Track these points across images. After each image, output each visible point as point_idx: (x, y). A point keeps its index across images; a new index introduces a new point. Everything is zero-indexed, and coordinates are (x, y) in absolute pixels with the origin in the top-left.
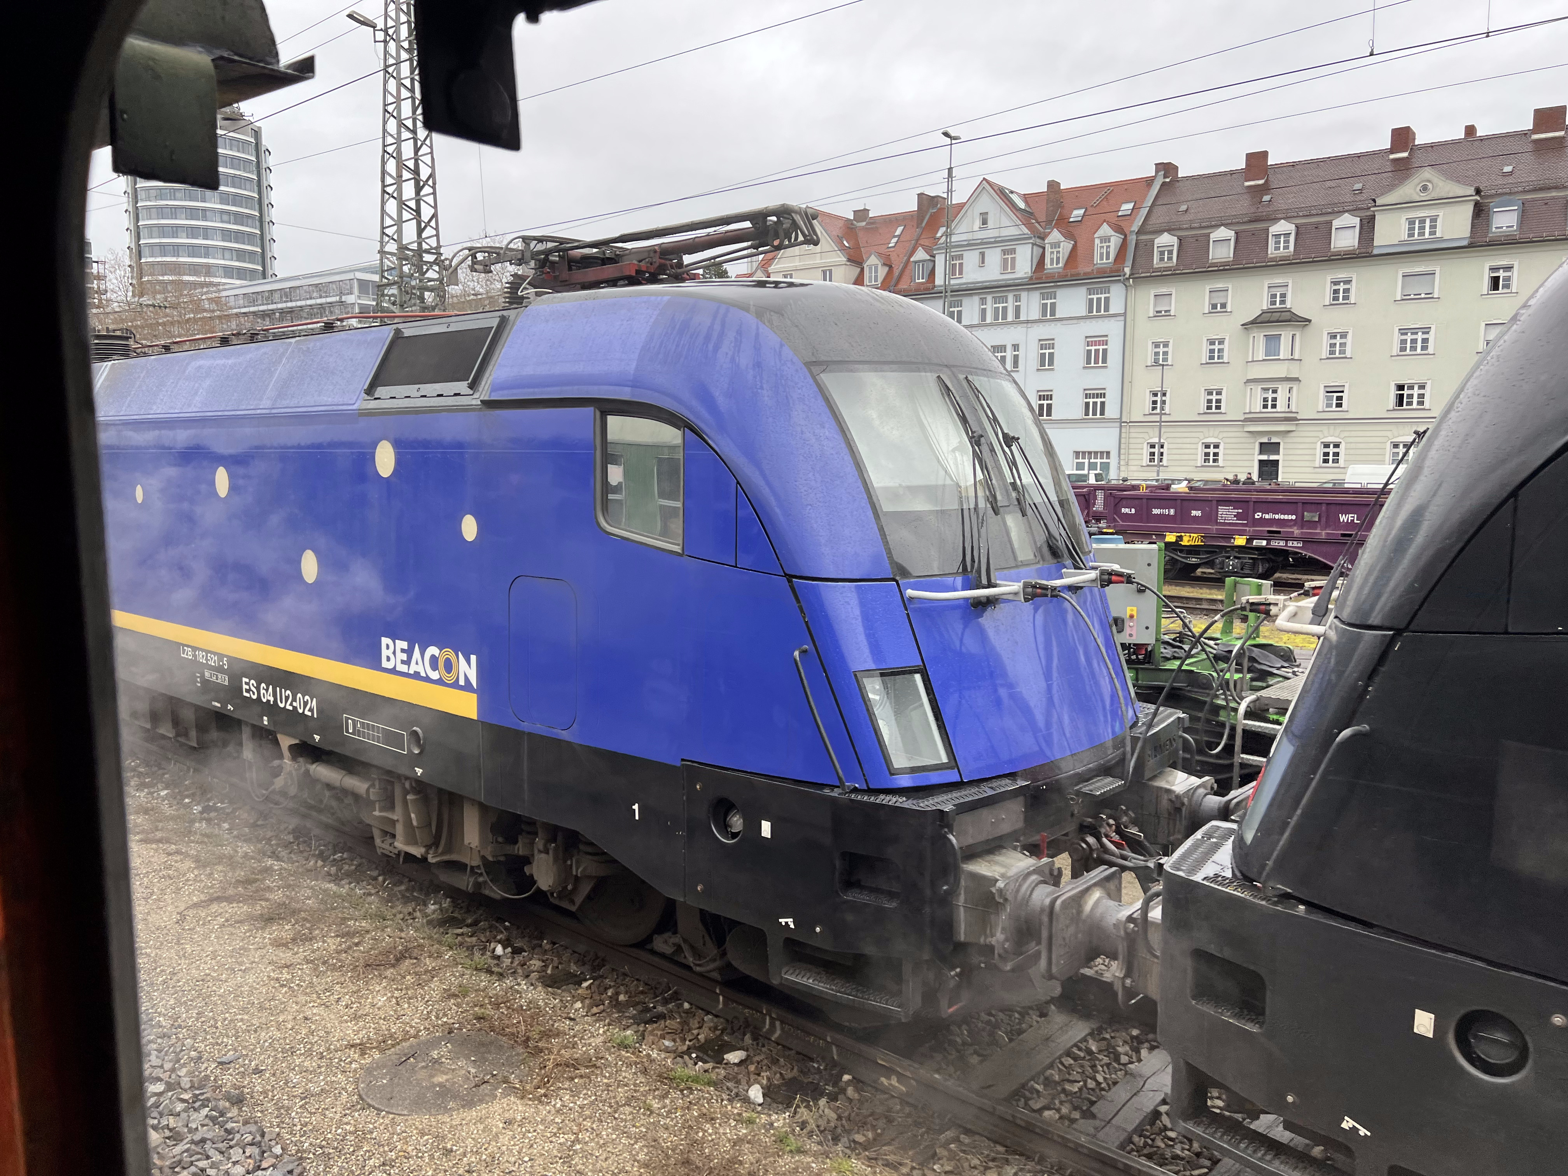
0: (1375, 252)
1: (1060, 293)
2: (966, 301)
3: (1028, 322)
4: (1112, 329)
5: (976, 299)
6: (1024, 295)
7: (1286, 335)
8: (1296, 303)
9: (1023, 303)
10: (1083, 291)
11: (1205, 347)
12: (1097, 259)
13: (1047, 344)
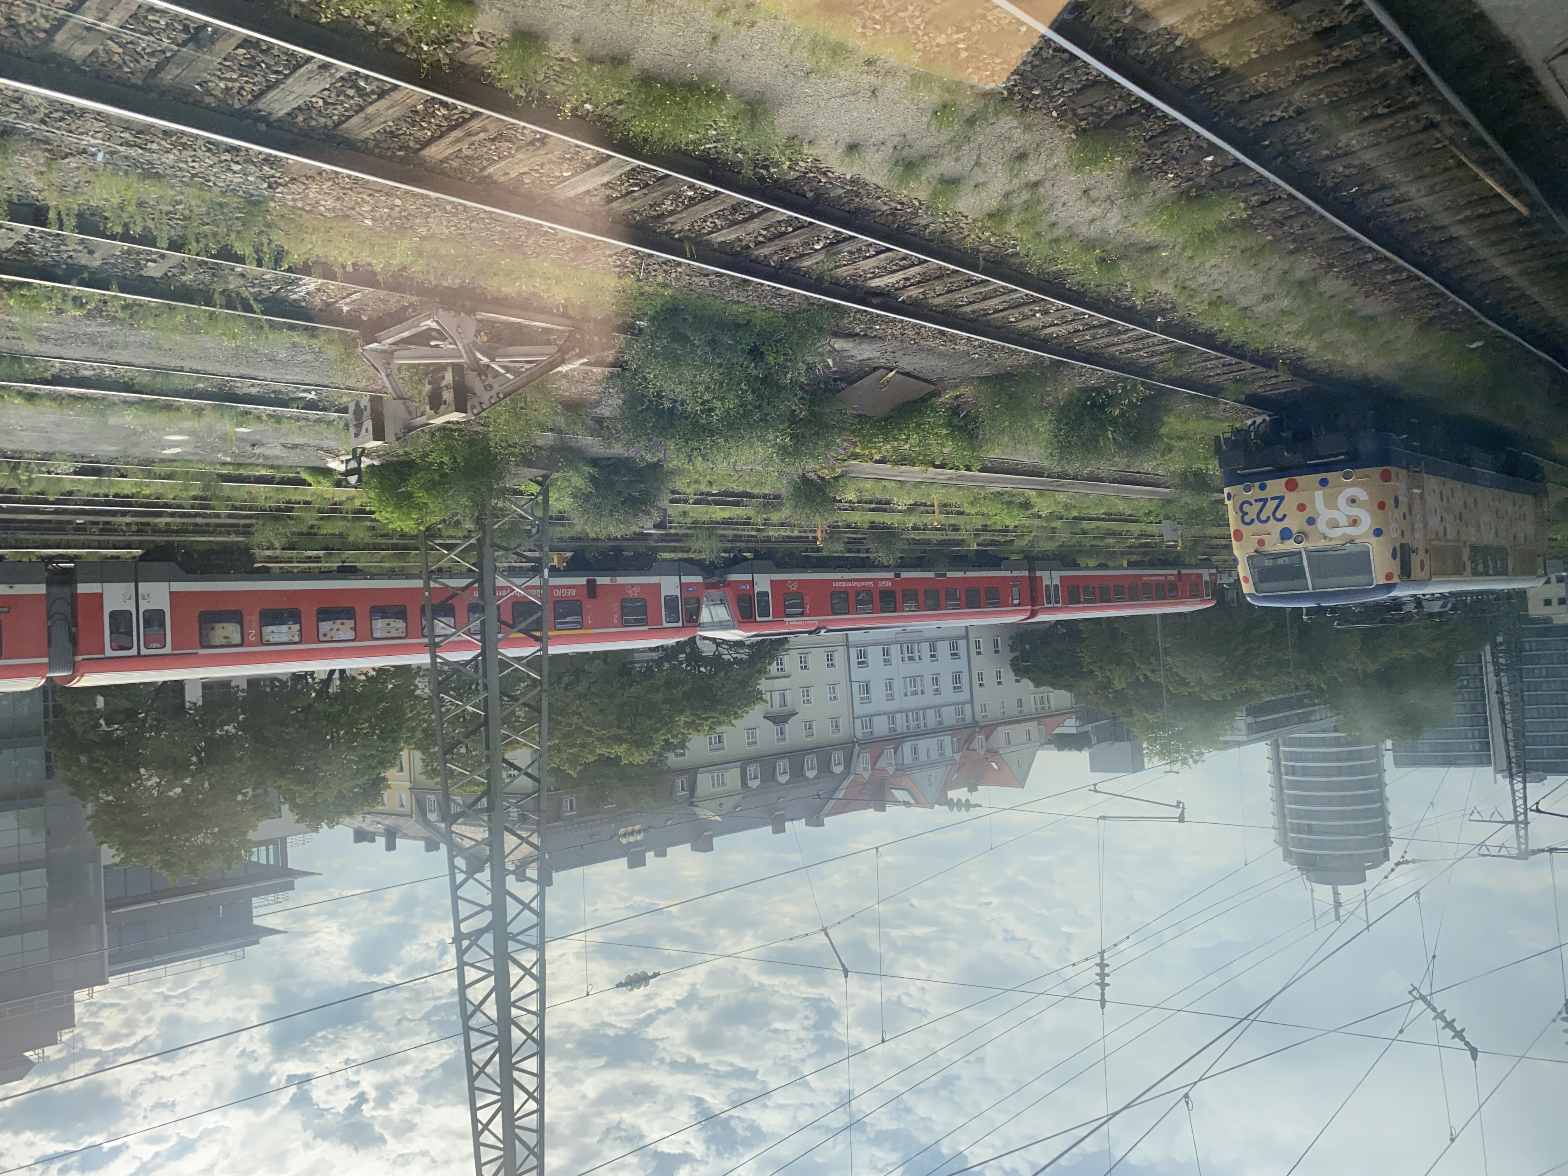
0: (739, 764)
1: (887, 733)
2: (934, 726)
3: (902, 712)
4: (860, 710)
5: (929, 726)
6: (905, 730)
7: (777, 708)
8: (771, 729)
9: (905, 724)
10: (877, 733)
11: (812, 698)
12: (868, 755)
13: (891, 697)
